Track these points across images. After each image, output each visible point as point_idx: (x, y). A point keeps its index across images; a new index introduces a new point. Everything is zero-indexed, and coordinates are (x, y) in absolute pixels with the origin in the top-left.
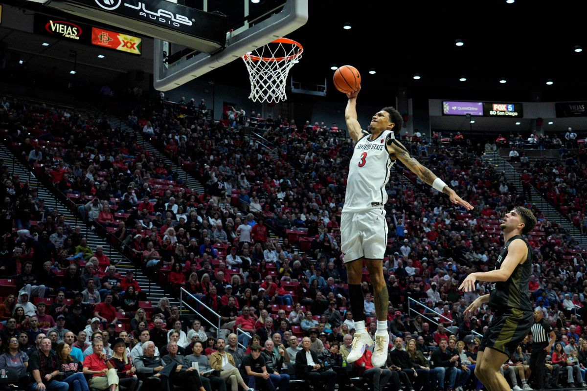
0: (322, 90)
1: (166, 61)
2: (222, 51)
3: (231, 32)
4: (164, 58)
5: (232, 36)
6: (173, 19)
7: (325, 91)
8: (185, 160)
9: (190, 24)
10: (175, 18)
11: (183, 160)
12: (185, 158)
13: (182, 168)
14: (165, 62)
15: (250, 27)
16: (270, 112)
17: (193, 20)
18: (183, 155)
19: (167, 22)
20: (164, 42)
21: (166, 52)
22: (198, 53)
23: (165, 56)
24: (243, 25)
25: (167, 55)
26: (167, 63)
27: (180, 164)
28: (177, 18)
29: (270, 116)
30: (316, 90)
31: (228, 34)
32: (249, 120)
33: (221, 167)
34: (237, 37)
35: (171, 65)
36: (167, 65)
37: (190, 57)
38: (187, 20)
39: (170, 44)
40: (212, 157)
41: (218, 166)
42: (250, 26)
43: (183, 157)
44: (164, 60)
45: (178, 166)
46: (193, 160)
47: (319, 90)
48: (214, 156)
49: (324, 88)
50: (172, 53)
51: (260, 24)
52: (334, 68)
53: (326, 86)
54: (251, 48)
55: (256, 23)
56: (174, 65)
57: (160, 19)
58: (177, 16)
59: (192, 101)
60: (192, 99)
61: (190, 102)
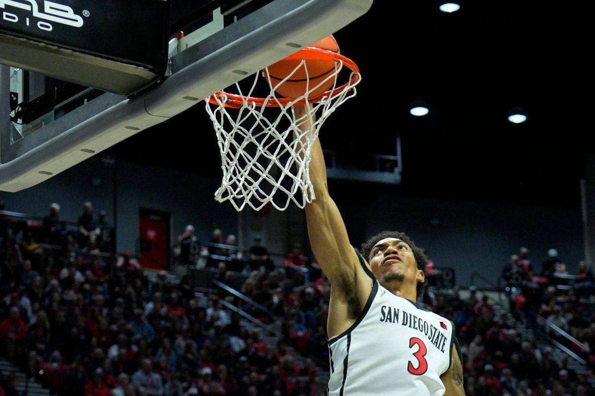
0: (390, 167)
1: (18, 115)
2: (156, 86)
3: (179, 38)
4: (13, 108)
5: (183, 48)
6: (36, 14)
7: (398, 170)
8: (46, 360)
9: (80, 23)
10: (41, 9)
11: (39, 358)
12: (46, 355)
13: (39, 379)
14: (15, 119)
15: (226, 25)
16: (258, 229)
17: (86, 13)
18: (41, 346)
19: (22, 20)
20: (12, 70)
21: (16, 95)
22: (96, 93)
23: (13, 104)
24: (210, 19)
25: (20, 101)
26: (20, 121)
27: (33, 371)
28: (47, 10)
29: (258, 240)
30: (373, 169)
31: (172, 43)
32: (205, 252)
33: (139, 374)
34: (195, 51)
35: (30, 126)
36: (19, 127)
37: (78, 103)
38: (70, 13)
39: (26, 75)
40: (114, 351)
41: (131, 372)
42: (228, 21)
43: (40, 352)
44: (13, 114)
45: (29, 376)
46: (67, 359)
47: (383, 169)
48: (120, 347)
49: (395, 163)
50: (33, 96)
51: (253, 16)
52: (419, 111)
53: (399, 158)
54: (231, 75)
55: (243, 13)
56: (37, 127)
57: (5, 14)
58: (47, 5)
59: (53, 210)
60: (56, 206)
61: (48, 213)
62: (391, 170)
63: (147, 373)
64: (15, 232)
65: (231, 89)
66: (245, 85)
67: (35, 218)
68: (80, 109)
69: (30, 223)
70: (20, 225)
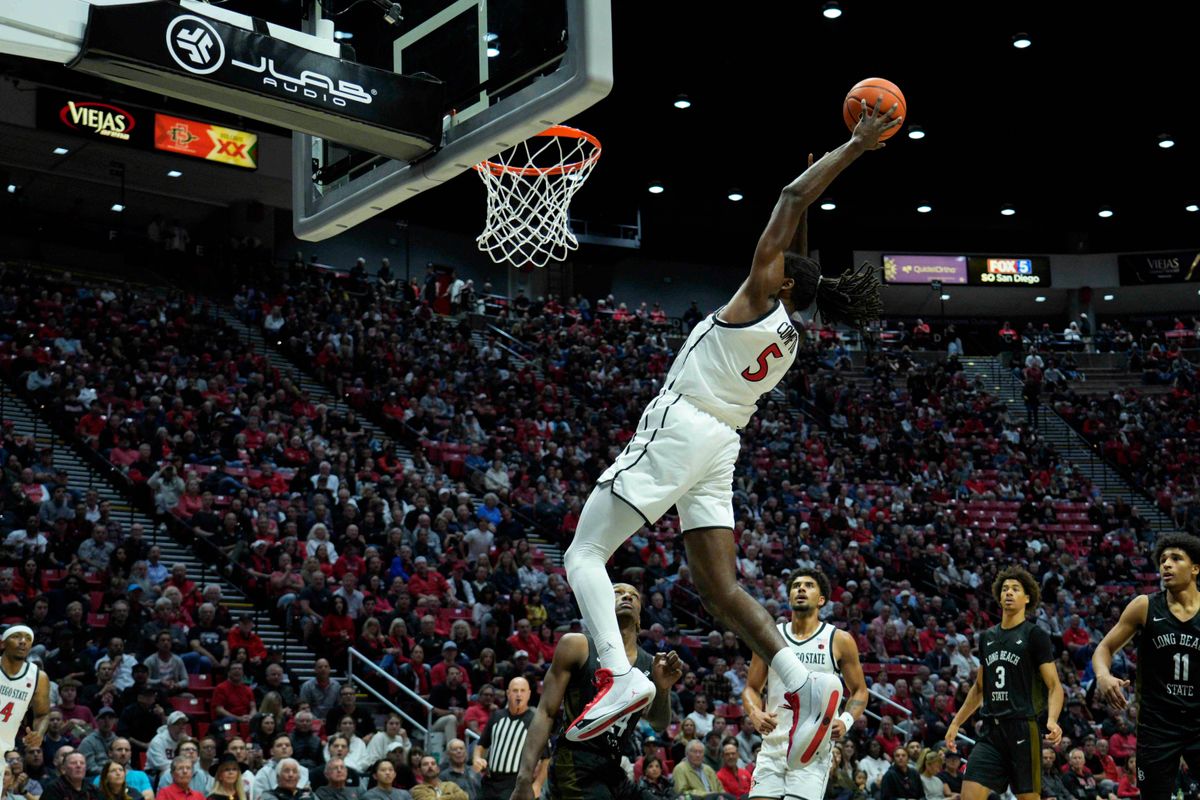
0: (631, 235)
1: (319, 178)
2: (433, 155)
3: (452, 115)
4: (315, 172)
5: (455, 124)
6: (332, 91)
7: (638, 237)
8: (351, 386)
9: (368, 100)
10: (336, 88)
11: (345, 384)
12: (351, 381)
13: (346, 401)
14: (316, 181)
15: (491, 104)
16: (523, 283)
17: (374, 92)
18: (347, 374)
19: (320, 97)
20: (314, 139)
21: (317, 161)
22: (384, 160)
23: (315, 168)
24: (477, 99)
25: (321, 166)
26: (320, 182)
27: (340, 393)
28: (341, 88)
30: (618, 236)
31: (446, 119)
32: (481, 301)
33: (426, 398)
34: (465, 127)
35: (329, 187)
36: (320, 188)
37: (369, 168)
38: (361, 91)
39: (325, 143)
40: (409, 377)
41: (419, 396)
42: (492, 101)
43: (345, 379)
44: (314, 176)
45: (337, 398)
46: (368, 384)
47: (626, 237)
48: (415, 375)
49: (636, 230)
50: (331, 162)
51: (513, 97)
52: (656, 190)
53: (639, 227)
54: (494, 147)
55: (505, 95)
56: (334, 188)
57: (306, 90)
58: (342, 84)
59: (360, 263)
60: (361, 259)
61: (356, 265)
62: (633, 238)
63: (432, 396)
64: (326, 282)
65: (495, 159)
66: (506, 155)
67: (340, 271)
68: (370, 173)
69: (338, 275)
70: (330, 276)
